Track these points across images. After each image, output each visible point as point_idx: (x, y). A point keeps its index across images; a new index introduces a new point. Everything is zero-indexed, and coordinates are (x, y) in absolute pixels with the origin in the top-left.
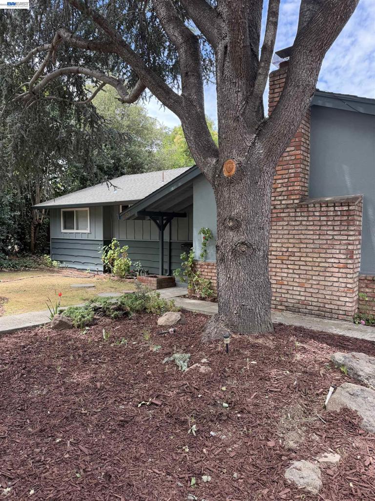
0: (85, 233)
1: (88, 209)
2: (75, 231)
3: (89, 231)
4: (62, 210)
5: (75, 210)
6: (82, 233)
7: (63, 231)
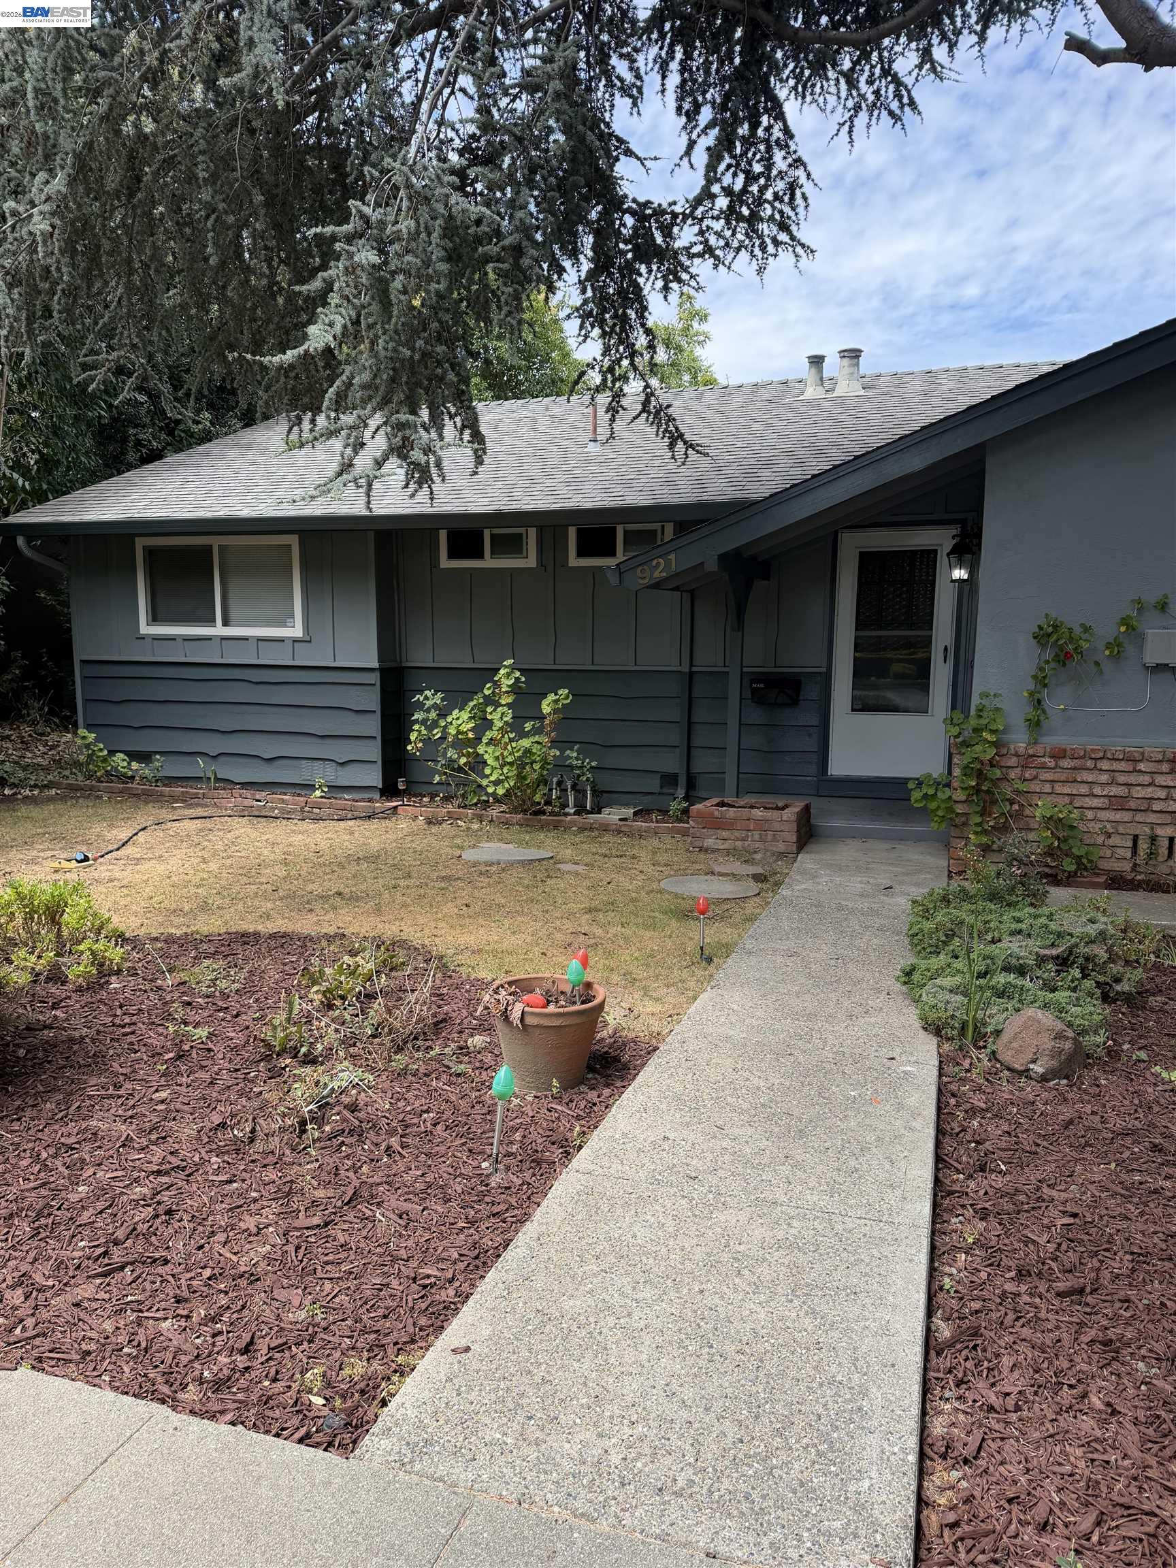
0: (281, 640)
1: (293, 541)
2: (219, 630)
3: (297, 632)
4: (140, 543)
5: (215, 541)
6: (261, 639)
7: (145, 629)
